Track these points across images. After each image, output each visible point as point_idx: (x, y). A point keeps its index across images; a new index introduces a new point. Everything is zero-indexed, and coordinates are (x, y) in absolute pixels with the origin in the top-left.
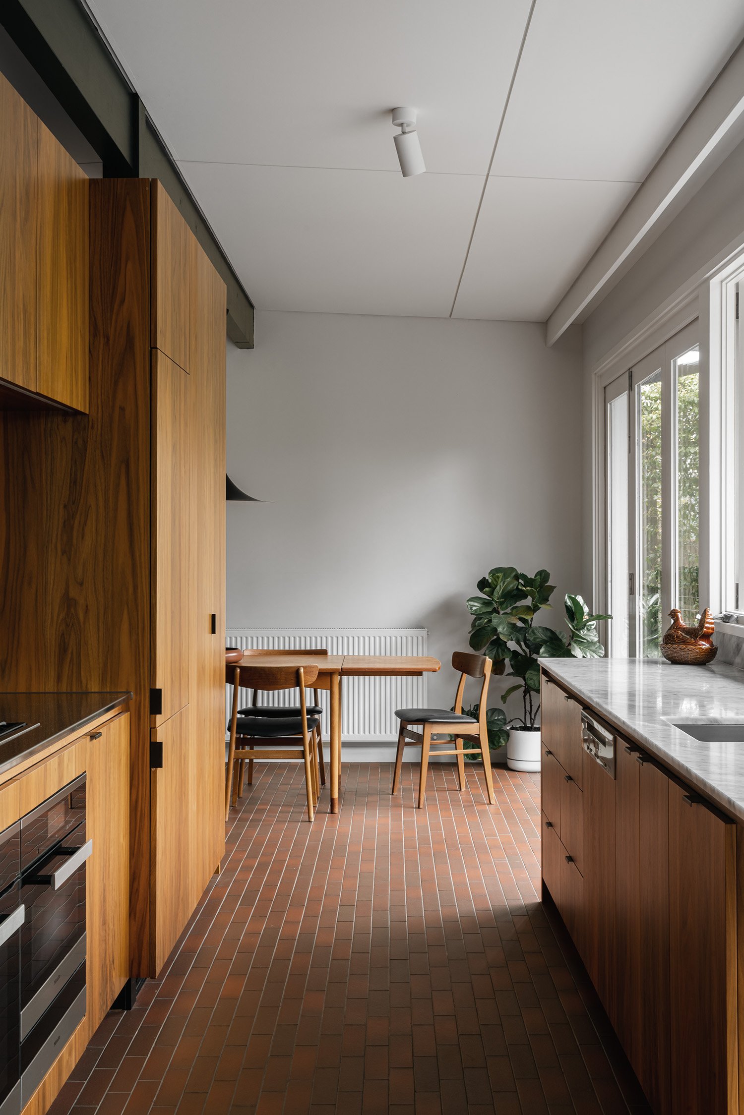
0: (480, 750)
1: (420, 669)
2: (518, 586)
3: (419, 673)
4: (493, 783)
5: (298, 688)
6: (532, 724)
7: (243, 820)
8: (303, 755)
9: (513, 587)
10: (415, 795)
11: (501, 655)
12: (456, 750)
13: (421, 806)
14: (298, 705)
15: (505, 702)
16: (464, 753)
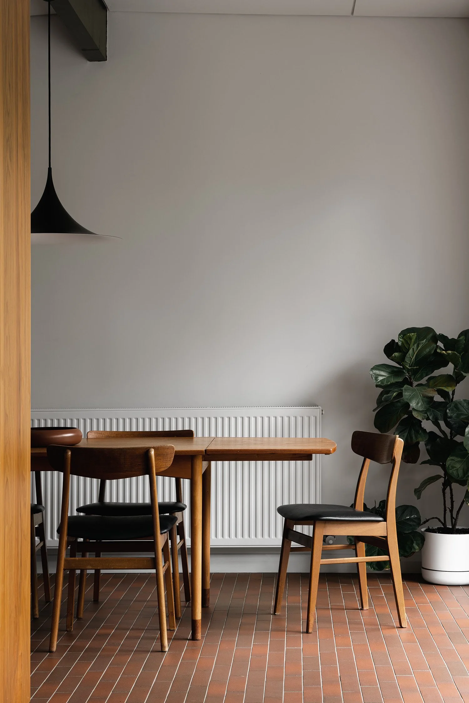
0: (387, 557)
1: (309, 450)
2: (436, 350)
3: (306, 456)
4: (405, 599)
5: (147, 477)
6: (454, 525)
7: (76, 650)
8: (154, 564)
9: (429, 352)
10: (303, 615)
11: (414, 438)
12: (357, 556)
13: (310, 631)
14: (148, 501)
15: (419, 498)
16: (367, 561)
